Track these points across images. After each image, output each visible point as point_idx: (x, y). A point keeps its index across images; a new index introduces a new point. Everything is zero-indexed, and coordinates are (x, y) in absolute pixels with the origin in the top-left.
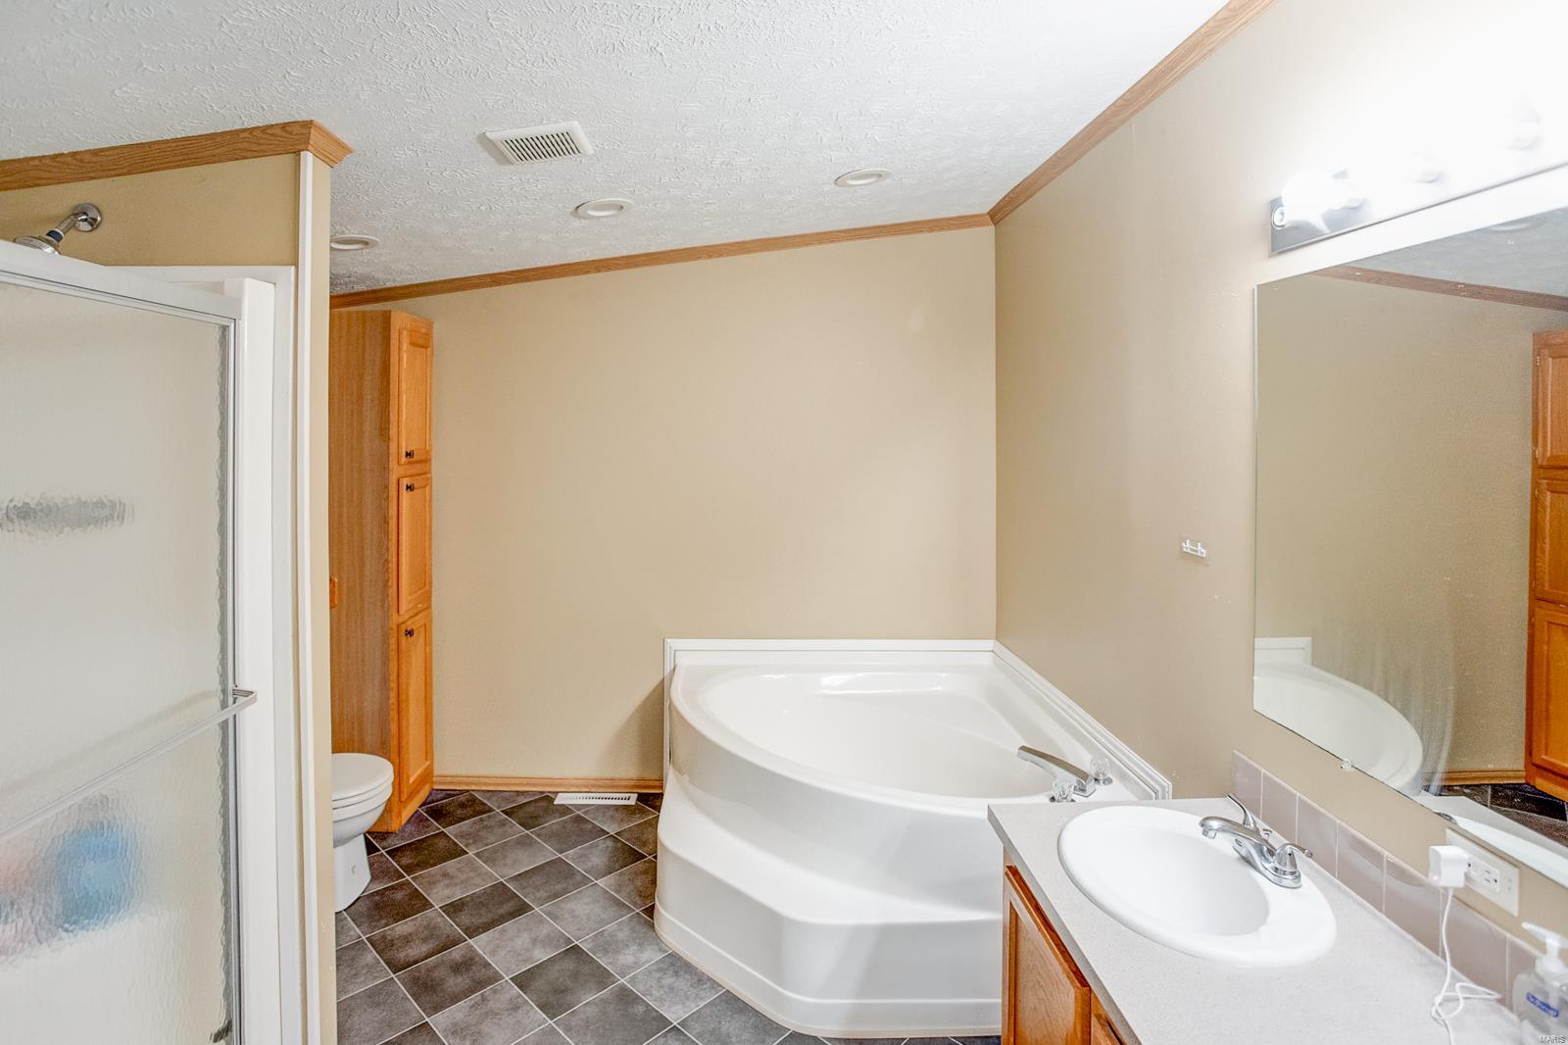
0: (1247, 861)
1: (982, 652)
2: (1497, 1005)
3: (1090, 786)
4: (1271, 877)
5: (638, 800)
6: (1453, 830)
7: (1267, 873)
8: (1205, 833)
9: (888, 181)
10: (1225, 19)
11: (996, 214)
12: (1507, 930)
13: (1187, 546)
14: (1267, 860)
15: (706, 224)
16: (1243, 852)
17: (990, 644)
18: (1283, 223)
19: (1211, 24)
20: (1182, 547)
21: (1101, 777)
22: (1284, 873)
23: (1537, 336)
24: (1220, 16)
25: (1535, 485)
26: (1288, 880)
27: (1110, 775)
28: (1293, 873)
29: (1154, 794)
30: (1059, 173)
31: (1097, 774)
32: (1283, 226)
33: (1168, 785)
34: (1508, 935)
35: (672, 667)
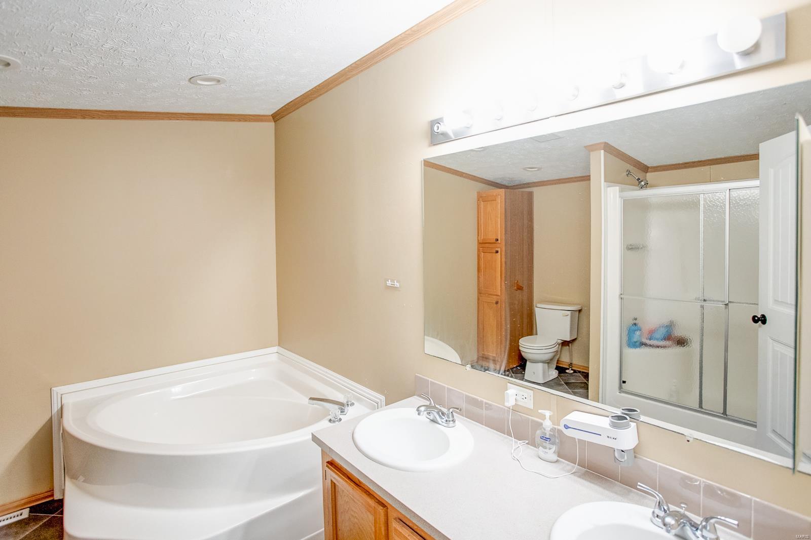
0: (433, 421)
1: (272, 354)
2: (526, 445)
3: (346, 409)
4: (445, 425)
5: (30, 512)
6: (510, 383)
7: (443, 424)
8: (419, 414)
9: (223, 85)
10: (409, 34)
11: (276, 116)
12: (529, 416)
13: (389, 283)
14: (442, 418)
15: (85, 93)
16: (432, 417)
17: (276, 349)
18: (438, 131)
19: (403, 35)
20: (387, 284)
21: (349, 403)
22: (450, 421)
23: (478, 193)
24: (407, 33)
25: (479, 250)
26: (451, 424)
27: (353, 401)
28: (453, 420)
29: (376, 405)
30: (316, 98)
31: (347, 402)
32: (438, 133)
33: (383, 398)
34: (530, 417)
35: (60, 406)
